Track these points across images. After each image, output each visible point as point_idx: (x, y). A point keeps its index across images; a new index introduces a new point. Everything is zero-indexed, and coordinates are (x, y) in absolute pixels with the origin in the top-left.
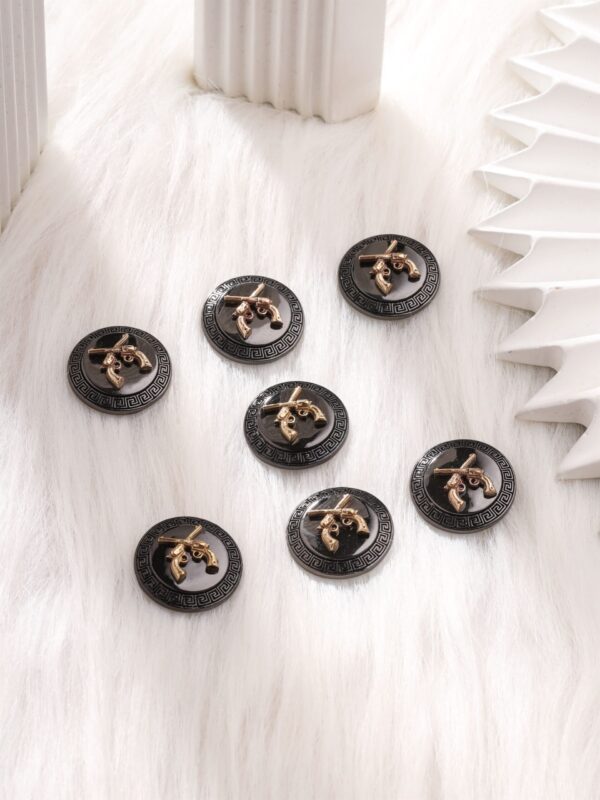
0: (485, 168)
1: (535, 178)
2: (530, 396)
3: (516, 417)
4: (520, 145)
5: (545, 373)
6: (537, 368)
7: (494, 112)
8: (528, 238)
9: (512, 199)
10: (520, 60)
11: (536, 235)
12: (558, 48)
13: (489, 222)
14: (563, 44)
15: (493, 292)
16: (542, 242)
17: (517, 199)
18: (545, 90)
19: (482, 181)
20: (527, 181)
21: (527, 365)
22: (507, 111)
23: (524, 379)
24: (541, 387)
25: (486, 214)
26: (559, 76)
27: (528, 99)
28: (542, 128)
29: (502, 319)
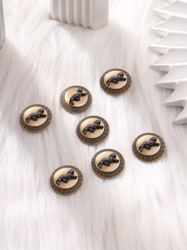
0: (152, 45)
1: (169, 47)
2: (176, 116)
3: (173, 123)
4: (162, 37)
5: (180, 108)
6: (177, 107)
7: (152, 27)
8: (169, 66)
9: (162, 54)
10: (158, 10)
11: (171, 65)
12: (169, 5)
13: (156, 62)
14: (170, 3)
15: (160, 84)
16: (174, 67)
17: (163, 54)
18: (167, 19)
19: (152, 50)
20: (166, 48)
21: (173, 107)
22: (156, 26)
23: (174, 111)
24: (179, 113)
25: (154, 60)
26: (171, 14)
27: (162, 22)
28: (168, 31)
29: (164, 93)
